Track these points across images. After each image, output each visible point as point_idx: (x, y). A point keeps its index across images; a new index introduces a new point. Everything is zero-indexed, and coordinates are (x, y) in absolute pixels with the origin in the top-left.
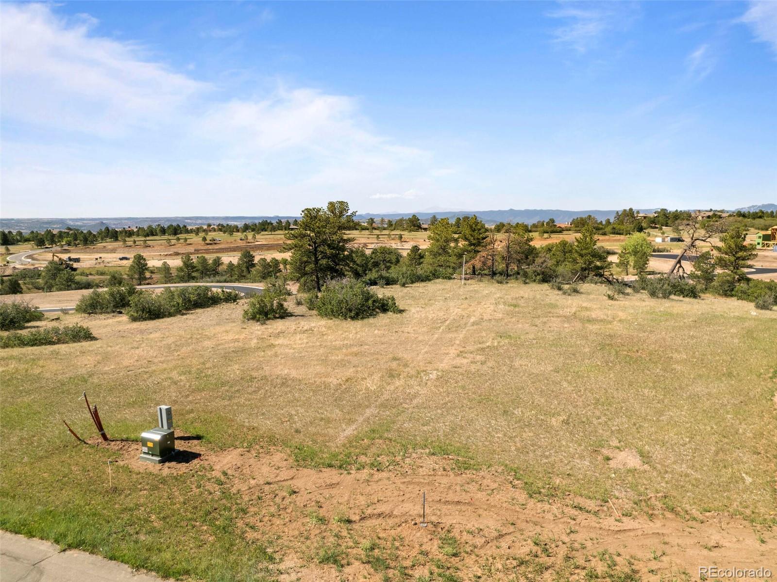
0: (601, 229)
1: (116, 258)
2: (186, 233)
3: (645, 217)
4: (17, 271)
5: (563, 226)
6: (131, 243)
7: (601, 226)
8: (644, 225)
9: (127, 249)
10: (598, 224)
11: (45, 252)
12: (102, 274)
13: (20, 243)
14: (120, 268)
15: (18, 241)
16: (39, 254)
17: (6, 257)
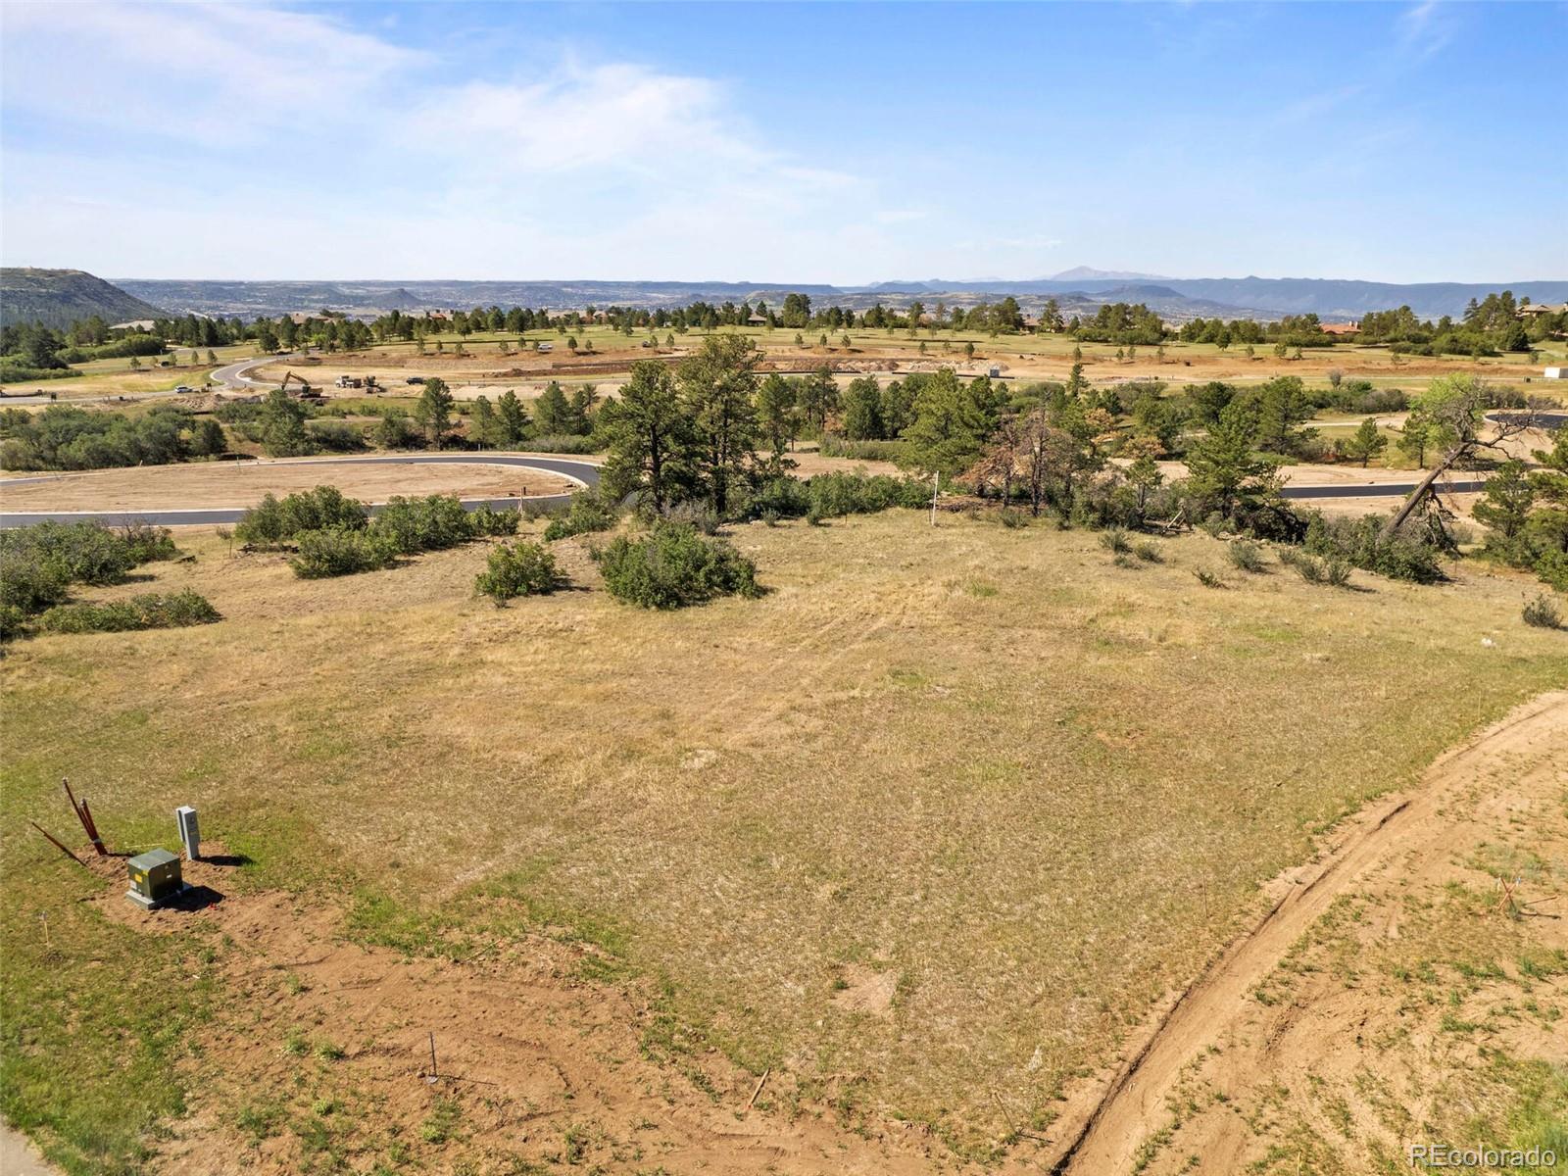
0: (1426, 340)
1: (401, 378)
2: (543, 327)
3: (1539, 313)
4: (222, 403)
5: (1339, 329)
6: (433, 348)
7: (1426, 334)
8: (1533, 332)
9: (425, 360)
10: (1420, 329)
11: (278, 362)
12: (372, 412)
13: (238, 342)
14: (407, 401)
15: (234, 338)
16: (267, 367)
17: (209, 373)
